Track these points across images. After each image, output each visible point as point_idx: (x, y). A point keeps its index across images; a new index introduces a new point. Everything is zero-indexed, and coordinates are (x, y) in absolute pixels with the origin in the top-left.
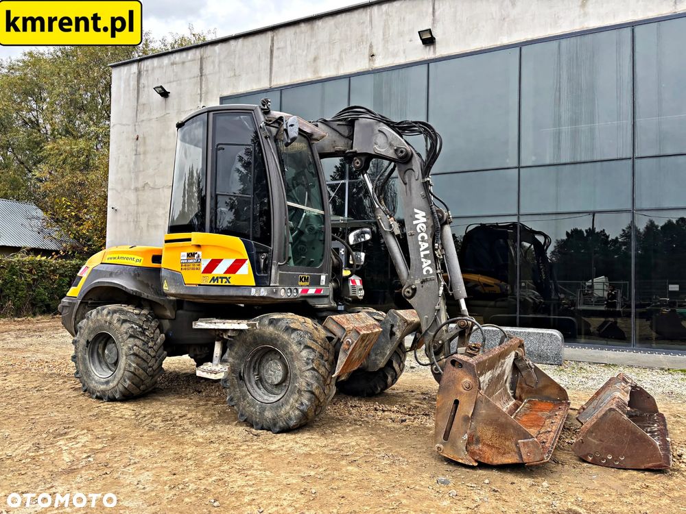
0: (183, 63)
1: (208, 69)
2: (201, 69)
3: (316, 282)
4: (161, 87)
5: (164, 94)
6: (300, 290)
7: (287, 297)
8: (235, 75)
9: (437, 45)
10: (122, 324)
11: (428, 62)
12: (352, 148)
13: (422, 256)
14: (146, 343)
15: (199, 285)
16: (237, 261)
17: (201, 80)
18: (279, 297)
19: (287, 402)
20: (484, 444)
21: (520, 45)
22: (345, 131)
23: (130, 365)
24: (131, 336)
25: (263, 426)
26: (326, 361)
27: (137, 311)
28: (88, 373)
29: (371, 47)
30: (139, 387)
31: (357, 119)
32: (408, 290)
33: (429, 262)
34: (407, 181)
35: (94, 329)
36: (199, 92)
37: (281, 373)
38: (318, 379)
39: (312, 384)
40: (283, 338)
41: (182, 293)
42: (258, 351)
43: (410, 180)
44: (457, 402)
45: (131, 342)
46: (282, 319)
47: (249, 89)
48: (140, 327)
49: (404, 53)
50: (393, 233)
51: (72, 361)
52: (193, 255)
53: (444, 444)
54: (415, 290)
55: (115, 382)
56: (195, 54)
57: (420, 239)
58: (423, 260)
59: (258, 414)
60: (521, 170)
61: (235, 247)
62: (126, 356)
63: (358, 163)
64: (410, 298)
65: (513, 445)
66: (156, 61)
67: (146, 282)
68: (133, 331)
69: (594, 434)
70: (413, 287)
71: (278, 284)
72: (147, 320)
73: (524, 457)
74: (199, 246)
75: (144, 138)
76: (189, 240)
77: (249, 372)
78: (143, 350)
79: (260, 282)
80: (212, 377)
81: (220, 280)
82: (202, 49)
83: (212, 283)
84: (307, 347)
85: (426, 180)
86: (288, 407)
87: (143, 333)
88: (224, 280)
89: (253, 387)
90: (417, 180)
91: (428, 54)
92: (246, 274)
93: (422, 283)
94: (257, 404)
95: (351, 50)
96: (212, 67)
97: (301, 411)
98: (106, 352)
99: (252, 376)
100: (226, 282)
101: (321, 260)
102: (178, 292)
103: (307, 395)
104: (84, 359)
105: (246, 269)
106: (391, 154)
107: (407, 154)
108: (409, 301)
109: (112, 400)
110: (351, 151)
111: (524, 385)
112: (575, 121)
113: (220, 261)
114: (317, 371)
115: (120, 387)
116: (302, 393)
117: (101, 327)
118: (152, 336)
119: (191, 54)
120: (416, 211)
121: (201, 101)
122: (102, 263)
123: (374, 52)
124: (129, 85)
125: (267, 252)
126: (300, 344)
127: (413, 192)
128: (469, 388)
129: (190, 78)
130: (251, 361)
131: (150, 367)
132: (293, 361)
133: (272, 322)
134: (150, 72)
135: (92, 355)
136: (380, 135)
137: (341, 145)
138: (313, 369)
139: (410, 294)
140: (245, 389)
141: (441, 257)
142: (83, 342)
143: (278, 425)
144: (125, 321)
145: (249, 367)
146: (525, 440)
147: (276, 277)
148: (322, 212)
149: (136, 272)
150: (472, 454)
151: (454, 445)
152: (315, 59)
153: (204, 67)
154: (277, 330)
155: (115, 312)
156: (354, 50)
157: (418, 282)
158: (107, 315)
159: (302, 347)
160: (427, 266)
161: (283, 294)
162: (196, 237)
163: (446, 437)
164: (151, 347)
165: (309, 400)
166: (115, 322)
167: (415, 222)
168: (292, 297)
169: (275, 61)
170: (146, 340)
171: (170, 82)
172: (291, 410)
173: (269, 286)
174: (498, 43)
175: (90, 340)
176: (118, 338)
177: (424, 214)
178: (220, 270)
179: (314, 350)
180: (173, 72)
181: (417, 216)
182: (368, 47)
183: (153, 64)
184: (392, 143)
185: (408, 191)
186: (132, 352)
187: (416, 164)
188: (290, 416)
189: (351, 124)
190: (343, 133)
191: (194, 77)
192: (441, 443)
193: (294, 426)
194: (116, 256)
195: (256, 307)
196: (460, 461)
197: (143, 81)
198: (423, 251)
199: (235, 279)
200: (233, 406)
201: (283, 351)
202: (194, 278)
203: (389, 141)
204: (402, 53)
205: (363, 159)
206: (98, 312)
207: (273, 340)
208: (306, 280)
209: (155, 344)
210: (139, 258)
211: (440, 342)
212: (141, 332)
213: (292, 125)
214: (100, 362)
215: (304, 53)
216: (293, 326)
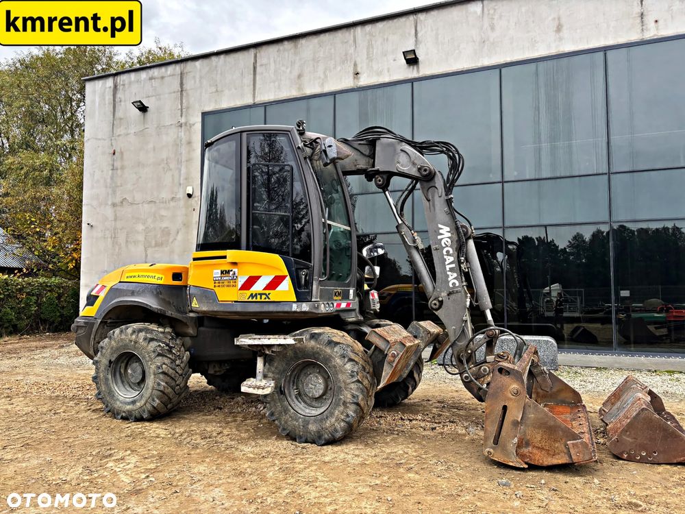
0: (163, 78)
1: (188, 85)
2: (182, 84)
3: (345, 296)
4: (140, 102)
5: (143, 109)
6: (335, 305)
7: (326, 312)
8: (217, 91)
9: (421, 65)
10: (149, 342)
11: (412, 81)
12: (373, 166)
13: (448, 269)
14: (173, 361)
15: (235, 302)
16: (276, 277)
17: (182, 94)
18: (320, 312)
19: (332, 414)
20: (534, 447)
21: (500, 67)
22: (366, 150)
23: (159, 384)
24: (159, 355)
25: (307, 439)
26: (368, 373)
27: (161, 330)
28: (111, 393)
29: (355, 65)
30: (166, 406)
31: (379, 139)
32: (435, 302)
33: (455, 275)
34: (430, 198)
35: (117, 349)
36: (180, 107)
37: (322, 386)
38: (362, 392)
39: (358, 396)
40: (325, 352)
41: (216, 310)
42: (299, 365)
43: (433, 197)
44: (505, 408)
45: (159, 361)
46: (324, 333)
47: (232, 104)
48: (167, 345)
49: (388, 71)
50: (417, 248)
51: (93, 381)
52: (228, 272)
53: (494, 448)
54: (441, 303)
55: (143, 402)
56: (175, 69)
57: (445, 253)
58: (449, 273)
59: (302, 427)
60: (505, 184)
61: (273, 264)
62: (155, 374)
63: (380, 181)
64: (437, 310)
65: (563, 446)
66: (133, 75)
67: (167, 299)
68: (161, 350)
69: (628, 433)
70: (440, 299)
71: (319, 300)
72: (172, 338)
73: (574, 457)
74: (235, 264)
75: (122, 153)
76: (225, 257)
77: (289, 386)
78: (171, 368)
79: (301, 298)
80: (260, 392)
81: (259, 296)
82: (182, 65)
83: (250, 300)
84: (351, 360)
85: (450, 197)
86: (333, 420)
87: (170, 352)
88: (264, 297)
89: (293, 401)
90: (440, 197)
91: (412, 73)
92: (286, 290)
93: (448, 295)
94: (300, 418)
95: (335, 68)
96: (193, 82)
97: (346, 422)
98: (129, 371)
99: (292, 391)
100: (265, 299)
101: (348, 275)
102: (211, 309)
103: (353, 407)
104: (107, 379)
105: (287, 285)
106: (414, 172)
107: (430, 172)
108: (436, 313)
109: (140, 419)
110: (373, 169)
111: (539, 390)
112: (553, 138)
113: (258, 278)
114: (362, 383)
115: (149, 406)
116: (348, 405)
117: (126, 346)
118: (179, 353)
119: (170, 69)
120: (440, 226)
121: (181, 116)
122: (120, 282)
123: (359, 70)
124: (104, 99)
125: (308, 268)
126: (344, 357)
127: (437, 208)
128: (517, 393)
129: (170, 93)
130: (291, 375)
131: (178, 385)
132: (337, 374)
133: (313, 336)
134: (126, 86)
135: (114, 375)
136: (402, 154)
137: (362, 164)
138: (358, 381)
139: (437, 307)
140: (286, 403)
141: (467, 270)
142: (105, 362)
143: (323, 437)
144: (152, 340)
145: (289, 382)
146: (574, 442)
147: (317, 292)
148: (349, 228)
149: (158, 290)
150: (522, 456)
151: (504, 450)
152: (300, 76)
153: (184, 82)
154: (320, 344)
155: (140, 330)
156: (339, 68)
157: (444, 294)
158: (132, 334)
159: (346, 360)
160: (453, 279)
161: (324, 309)
162: (231, 254)
163: (496, 442)
164: (178, 366)
165: (355, 412)
166: (141, 341)
167: (439, 237)
168: (329, 311)
169: (258, 77)
170: (173, 358)
171: (149, 97)
172: (336, 423)
173: (311, 301)
174: (479, 64)
175: (113, 359)
176: (144, 357)
177: (448, 229)
178: (259, 287)
179: (357, 363)
180: (152, 87)
181: (441, 231)
182: (353, 66)
183: (130, 78)
184: (416, 161)
185: (432, 208)
186: (160, 371)
187: (439, 182)
188: (335, 428)
189: (372, 144)
190: (364, 152)
191: (174, 92)
192: (491, 448)
193: (340, 437)
194: (137, 274)
195: (285, 323)
196: (511, 464)
197: (119, 95)
198: (448, 264)
199: (274, 295)
200: (274, 421)
201: (326, 364)
202: (229, 296)
203: (412, 160)
204: (386, 71)
205: (385, 177)
206: (121, 331)
207: (315, 354)
208: (339, 294)
209: (182, 362)
210: (160, 276)
211: (469, 352)
212: (168, 350)
213: (330, 146)
214: (123, 382)
215: (288, 71)
216: (335, 339)
